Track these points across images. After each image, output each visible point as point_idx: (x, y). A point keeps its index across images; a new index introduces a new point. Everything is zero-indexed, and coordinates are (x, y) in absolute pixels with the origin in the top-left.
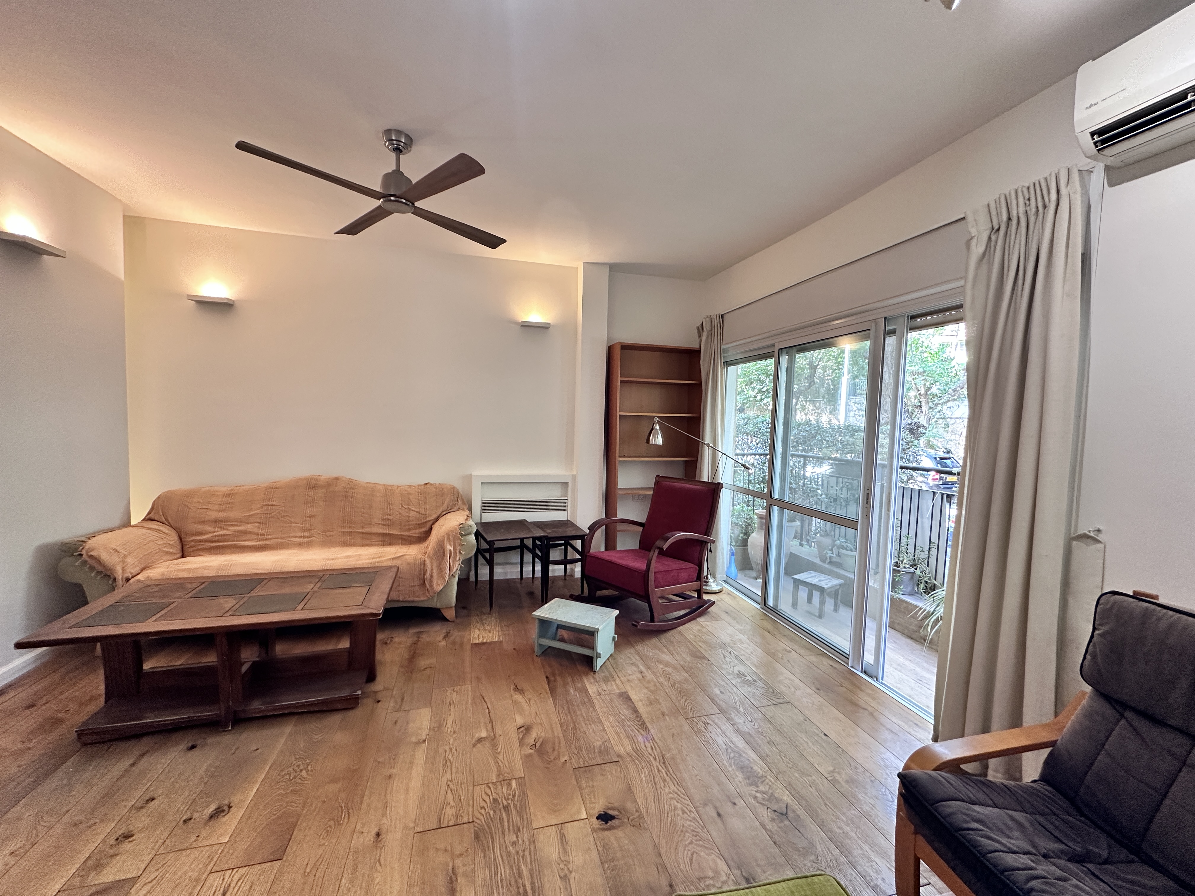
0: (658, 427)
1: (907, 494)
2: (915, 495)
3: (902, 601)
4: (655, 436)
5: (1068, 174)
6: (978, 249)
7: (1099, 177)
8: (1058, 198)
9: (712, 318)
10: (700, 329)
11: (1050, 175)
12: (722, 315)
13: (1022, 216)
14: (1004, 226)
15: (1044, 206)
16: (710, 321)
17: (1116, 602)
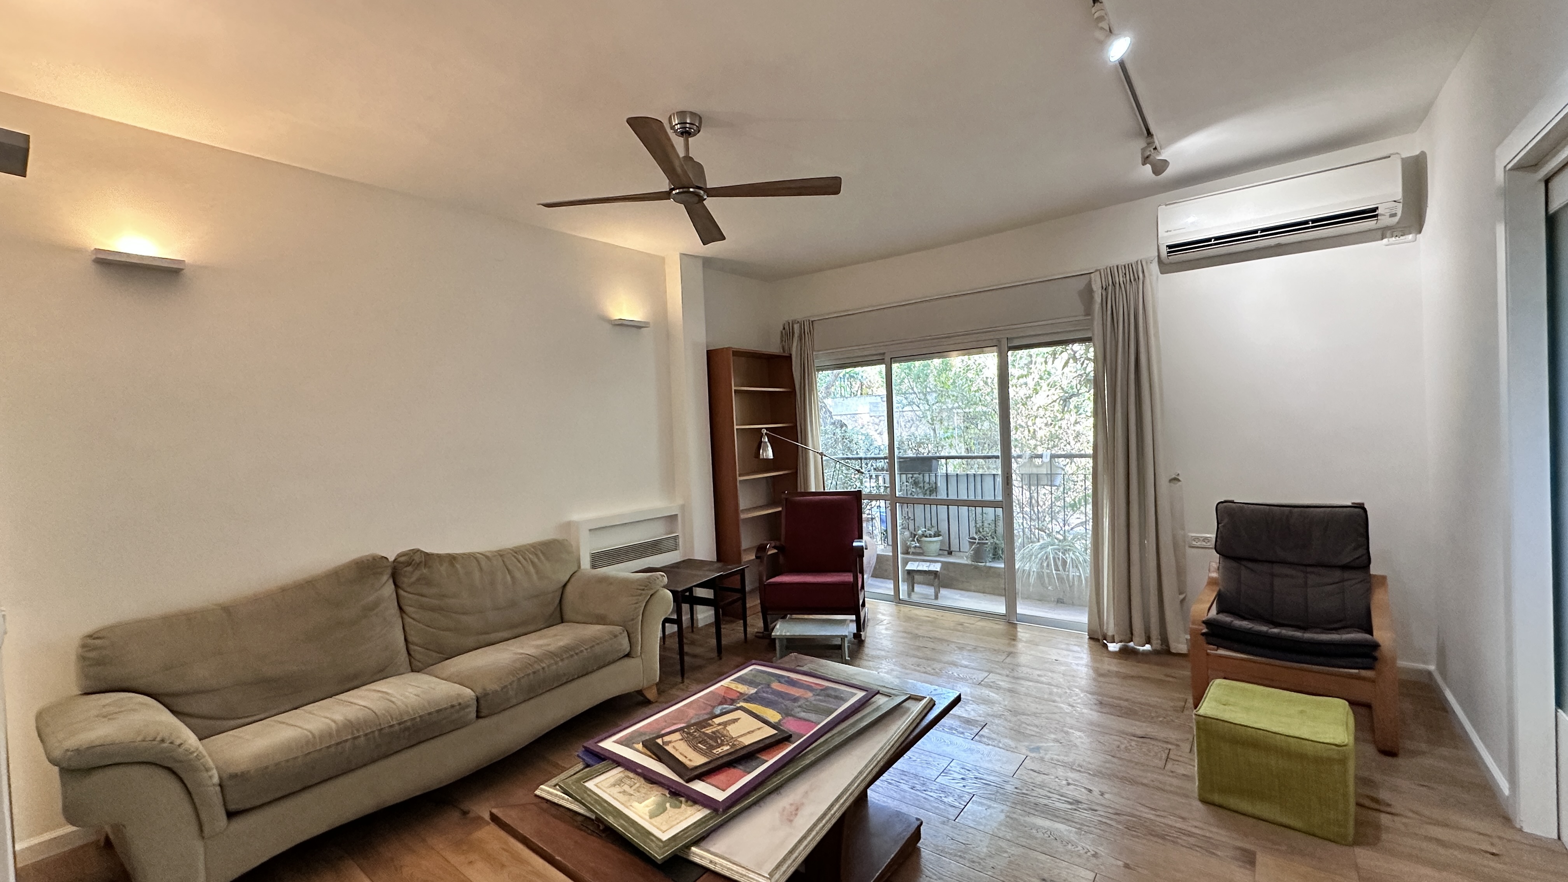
0: (767, 440)
1: (971, 479)
2: (978, 479)
3: (991, 567)
4: (765, 450)
5: (1147, 263)
6: (1098, 299)
7: (1155, 267)
8: (1144, 276)
9: (802, 324)
10: (784, 334)
11: (1137, 262)
12: (812, 322)
13: (1122, 283)
14: (1110, 287)
15: (1135, 280)
16: (800, 327)
17: (1226, 507)
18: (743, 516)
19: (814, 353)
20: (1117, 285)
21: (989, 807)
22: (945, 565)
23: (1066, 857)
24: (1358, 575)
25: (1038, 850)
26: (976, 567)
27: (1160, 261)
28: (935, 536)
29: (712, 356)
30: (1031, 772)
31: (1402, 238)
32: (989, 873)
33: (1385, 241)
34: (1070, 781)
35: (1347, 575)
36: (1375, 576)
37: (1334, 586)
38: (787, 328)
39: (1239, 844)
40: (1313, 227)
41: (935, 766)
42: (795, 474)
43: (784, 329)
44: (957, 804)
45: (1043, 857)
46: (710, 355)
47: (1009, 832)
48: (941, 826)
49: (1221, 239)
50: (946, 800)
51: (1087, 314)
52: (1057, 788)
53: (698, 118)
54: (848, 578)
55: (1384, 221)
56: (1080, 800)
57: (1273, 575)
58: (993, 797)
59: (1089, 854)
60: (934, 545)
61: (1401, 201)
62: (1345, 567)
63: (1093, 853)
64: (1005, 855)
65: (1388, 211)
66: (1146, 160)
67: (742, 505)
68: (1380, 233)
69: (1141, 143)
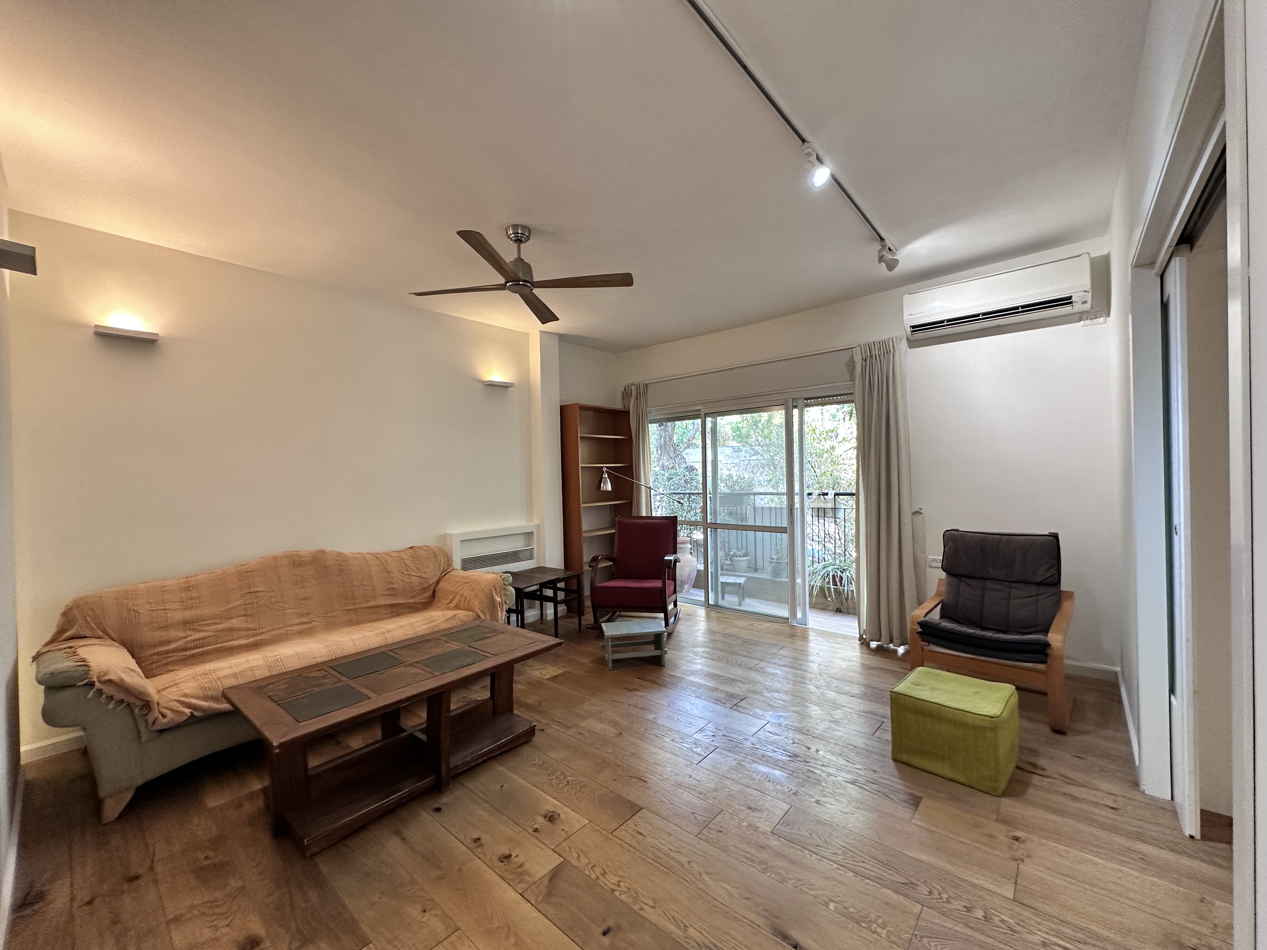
0: (607, 476)
1: (774, 512)
2: (779, 511)
4: (605, 484)
5: (897, 340)
6: (858, 369)
7: (904, 343)
8: (894, 350)
9: (638, 387)
10: (624, 394)
11: (889, 339)
12: (646, 384)
13: (877, 355)
14: (868, 359)
15: (887, 353)
16: (637, 388)
17: (951, 534)
18: (585, 535)
19: (648, 409)
20: (874, 357)
21: (727, 756)
22: (749, 579)
23: (773, 794)
24: (1051, 590)
25: (752, 787)
26: (774, 582)
27: (908, 339)
28: (744, 556)
29: (564, 410)
30: (768, 733)
31: (1095, 320)
32: (710, 802)
33: (1082, 322)
34: (796, 741)
35: (1042, 589)
36: (1065, 592)
37: (1030, 599)
38: (627, 389)
39: (910, 791)
40: (1022, 312)
41: (695, 726)
42: (630, 504)
43: (625, 390)
44: (703, 753)
45: (755, 793)
46: (563, 409)
47: (734, 774)
48: (685, 767)
49: (953, 321)
50: (695, 750)
51: (851, 380)
52: (784, 745)
53: (527, 230)
54: (658, 584)
55: (1077, 307)
56: (798, 754)
57: (984, 589)
58: (732, 749)
59: (791, 792)
60: (743, 562)
61: (1090, 291)
62: (1039, 584)
63: (794, 791)
64: (727, 790)
65: (1079, 299)
66: (881, 259)
67: (585, 527)
68: (1077, 317)
69: (877, 246)
